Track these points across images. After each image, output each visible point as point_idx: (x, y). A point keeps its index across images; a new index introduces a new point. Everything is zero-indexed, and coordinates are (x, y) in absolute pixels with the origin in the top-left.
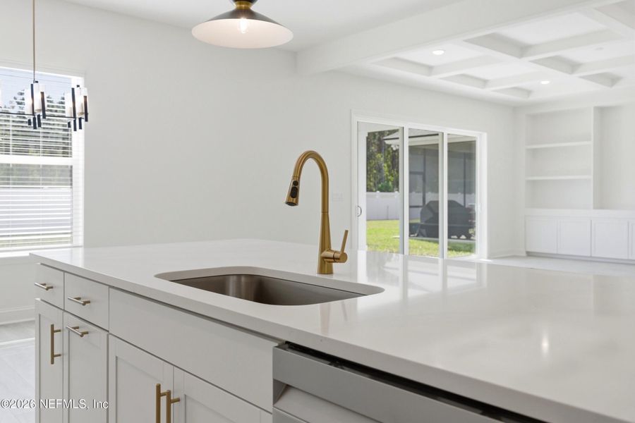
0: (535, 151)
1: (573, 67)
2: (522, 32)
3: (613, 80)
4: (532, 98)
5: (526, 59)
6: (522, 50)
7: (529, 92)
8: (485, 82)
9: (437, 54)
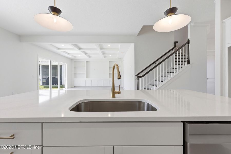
0: (75, 68)
1: (86, 54)
2: (81, 45)
3: (90, 57)
4: (76, 58)
5: (80, 51)
6: (80, 49)
7: (75, 57)
8: (68, 54)
9: (62, 46)
